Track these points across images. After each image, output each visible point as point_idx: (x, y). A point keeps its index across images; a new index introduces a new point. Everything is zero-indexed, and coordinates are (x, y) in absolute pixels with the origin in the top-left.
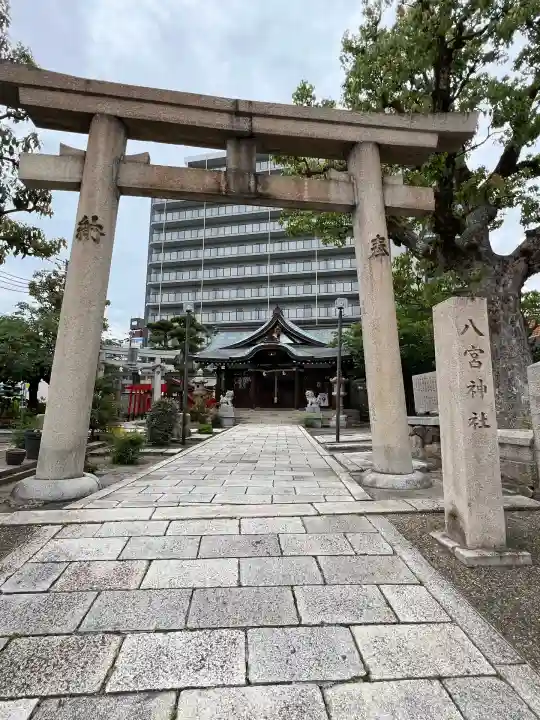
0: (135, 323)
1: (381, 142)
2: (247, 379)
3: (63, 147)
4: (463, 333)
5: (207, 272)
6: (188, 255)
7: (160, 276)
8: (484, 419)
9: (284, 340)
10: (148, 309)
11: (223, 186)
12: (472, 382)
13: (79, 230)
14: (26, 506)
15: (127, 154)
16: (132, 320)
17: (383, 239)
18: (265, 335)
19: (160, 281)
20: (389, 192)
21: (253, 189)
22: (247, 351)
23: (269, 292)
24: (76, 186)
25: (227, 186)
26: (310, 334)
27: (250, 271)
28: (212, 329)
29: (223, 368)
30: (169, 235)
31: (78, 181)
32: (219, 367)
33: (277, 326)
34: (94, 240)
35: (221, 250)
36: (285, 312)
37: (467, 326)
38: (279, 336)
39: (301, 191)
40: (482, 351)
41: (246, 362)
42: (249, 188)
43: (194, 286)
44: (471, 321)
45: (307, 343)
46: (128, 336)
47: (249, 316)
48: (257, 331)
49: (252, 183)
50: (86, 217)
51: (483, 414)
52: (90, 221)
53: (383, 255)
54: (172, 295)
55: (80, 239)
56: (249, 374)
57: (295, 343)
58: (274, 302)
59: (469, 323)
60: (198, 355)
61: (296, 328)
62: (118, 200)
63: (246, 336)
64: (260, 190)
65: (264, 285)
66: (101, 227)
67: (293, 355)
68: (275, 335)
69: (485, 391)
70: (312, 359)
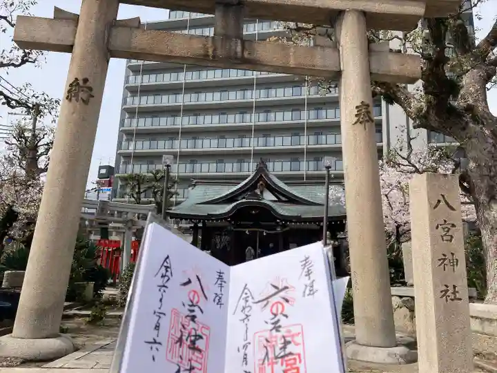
0: (103, 171)
1: (366, 10)
2: (226, 239)
3: (57, 10)
4: (434, 208)
5: (186, 119)
6: (166, 101)
7: (135, 121)
8: (455, 293)
9: (268, 197)
10: (119, 155)
11: (210, 51)
12: (444, 255)
13: (69, 92)
14: (5, 363)
15: (118, 18)
16: (101, 168)
17: (368, 106)
18: (247, 190)
19: (134, 127)
20: (374, 59)
21: (239, 54)
22: (228, 208)
23: (253, 144)
24: (69, 48)
25: (215, 50)
26: (296, 191)
27: (232, 120)
28: (188, 181)
29: (200, 225)
30: (146, 77)
31: (70, 44)
32: (196, 224)
33: (261, 181)
34: (83, 101)
35: (202, 96)
36: (270, 165)
37: (439, 201)
38: (262, 192)
39: (287, 56)
40: (453, 226)
41: (226, 219)
42: (236, 53)
43: (171, 134)
44: (443, 196)
45: (293, 200)
46: (95, 186)
47: (230, 169)
48: (239, 186)
49: (239, 49)
50: (76, 79)
51: (454, 287)
52: (81, 83)
53: (367, 121)
54: (147, 143)
55: (70, 100)
56: (229, 233)
57: (280, 200)
58: (257, 154)
59: (441, 199)
60: (174, 210)
61: (281, 184)
62: (108, 62)
63: (227, 190)
64: (246, 55)
65: (247, 135)
66: (90, 89)
67: (277, 213)
68: (258, 191)
69: (457, 265)
70: (298, 219)
